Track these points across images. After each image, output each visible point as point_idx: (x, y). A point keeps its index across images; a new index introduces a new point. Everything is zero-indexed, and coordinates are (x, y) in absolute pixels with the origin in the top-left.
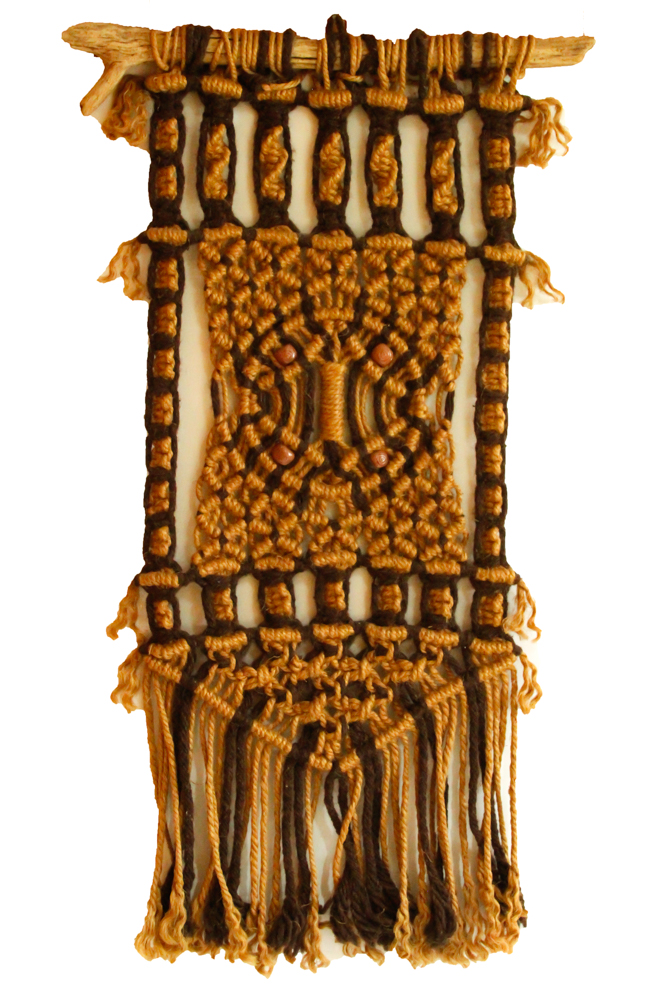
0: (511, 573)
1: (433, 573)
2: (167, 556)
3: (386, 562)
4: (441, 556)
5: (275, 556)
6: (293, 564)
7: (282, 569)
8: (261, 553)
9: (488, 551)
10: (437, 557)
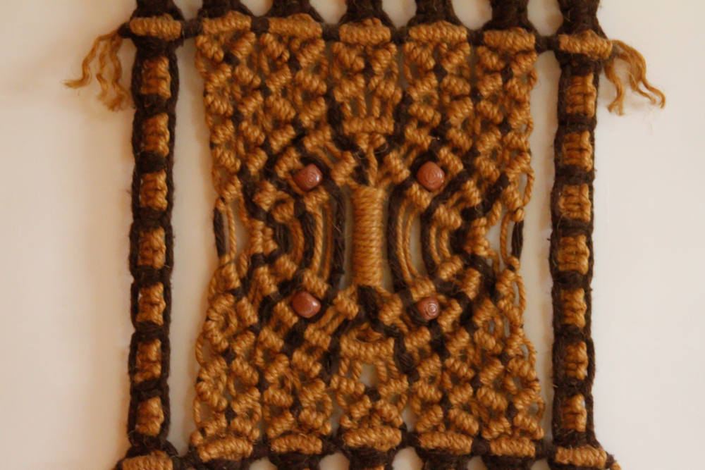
0: (601, 454)
1: (499, 453)
2: (158, 436)
3: (439, 441)
4: (510, 433)
5: (297, 435)
6: (320, 444)
7: (305, 450)
8: (279, 430)
9: (571, 426)
10: (505, 433)
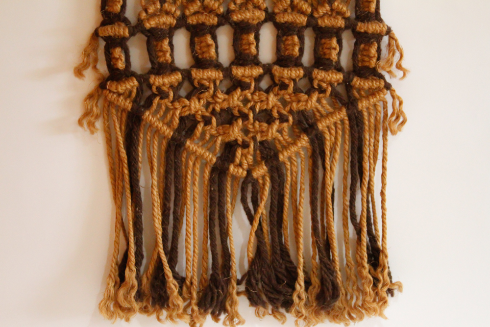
0: (383, 26)
1: (323, 26)
2: (119, 13)
3: (288, 18)
4: (330, 13)
5: (202, 13)
6: (216, 19)
7: (208, 23)
8: (192, 11)
9: (366, 9)
10: (327, 13)
